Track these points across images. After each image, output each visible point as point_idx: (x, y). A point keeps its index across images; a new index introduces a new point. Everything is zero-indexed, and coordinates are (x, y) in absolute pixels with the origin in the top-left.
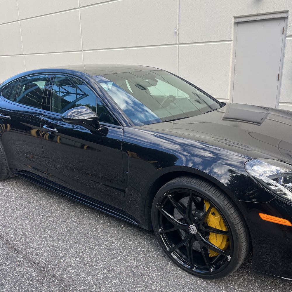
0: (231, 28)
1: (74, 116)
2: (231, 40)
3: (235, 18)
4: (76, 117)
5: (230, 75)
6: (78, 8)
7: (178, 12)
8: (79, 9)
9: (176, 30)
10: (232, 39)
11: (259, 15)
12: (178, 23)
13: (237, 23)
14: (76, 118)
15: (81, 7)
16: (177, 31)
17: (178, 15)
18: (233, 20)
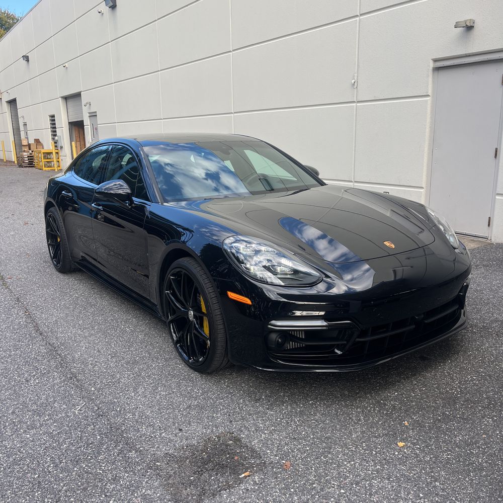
0: (428, 76)
1: (111, 189)
2: (428, 96)
3: (435, 61)
4: (113, 190)
5: (426, 149)
6: (230, 51)
7: (357, 53)
8: (231, 53)
9: (353, 81)
10: (430, 93)
11: (469, 56)
12: (356, 70)
13: (437, 69)
14: (112, 192)
15: (233, 50)
16: (355, 82)
17: (357, 59)
18: (432, 65)
